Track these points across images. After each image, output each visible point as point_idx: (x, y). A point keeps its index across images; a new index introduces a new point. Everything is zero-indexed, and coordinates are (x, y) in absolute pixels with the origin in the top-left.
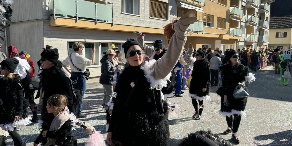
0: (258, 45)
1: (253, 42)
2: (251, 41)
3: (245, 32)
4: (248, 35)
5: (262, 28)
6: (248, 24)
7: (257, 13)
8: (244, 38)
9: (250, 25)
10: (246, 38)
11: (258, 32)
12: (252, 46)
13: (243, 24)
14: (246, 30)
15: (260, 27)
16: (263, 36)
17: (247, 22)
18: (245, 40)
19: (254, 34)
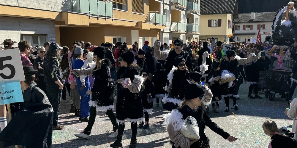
0: (187, 38)
1: (181, 34)
2: (179, 32)
3: (170, 19)
4: (174, 23)
5: (192, 13)
6: (173, 7)
8: (169, 28)
9: (176, 9)
10: (171, 28)
11: (186, 20)
13: (167, 7)
14: (170, 15)
15: (189, 12)
16: (193, 25)
17: (172, 4)
18: (170, 30)
19: (182, 21)
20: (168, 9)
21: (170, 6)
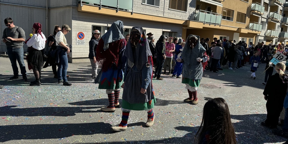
0: (280, 41)
1: (274, 38)
2: (272, 36)
3: (266, 28)
4: (268, 31)
6: (269, 20)
7: (281, 10)
9: (272, 21)
10: (266, 33)
11: (280, 29)
12: (272, 41)
14: (267, 25)
15: (283, 24)
16: (285, 33)
17: (269, 18)
19: (276, 29)
20: (266, 21)
21: (267, 19)
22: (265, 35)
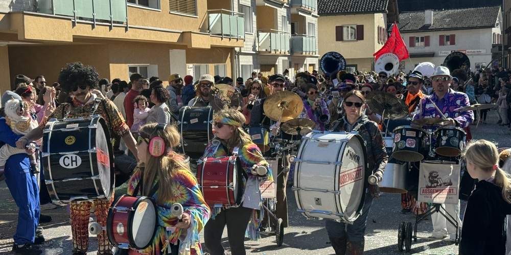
0: (293, 65)
1: (278, 56)
2: (273, 52)
3: (255, 26)
4: (262, 35)
5: (300, 13)
6: (260, 1)
8: (252, 44)
9: (266, 4)
10: (257, 45)
11: (289, 26)
12: (275, 66)
13: (247, 1)
14: (254, 18)
15: (294, 11)
16: (304, 38)
18: (254, 49)
19: (280, 29)
20: (249, 4)
22: (256, 51)
